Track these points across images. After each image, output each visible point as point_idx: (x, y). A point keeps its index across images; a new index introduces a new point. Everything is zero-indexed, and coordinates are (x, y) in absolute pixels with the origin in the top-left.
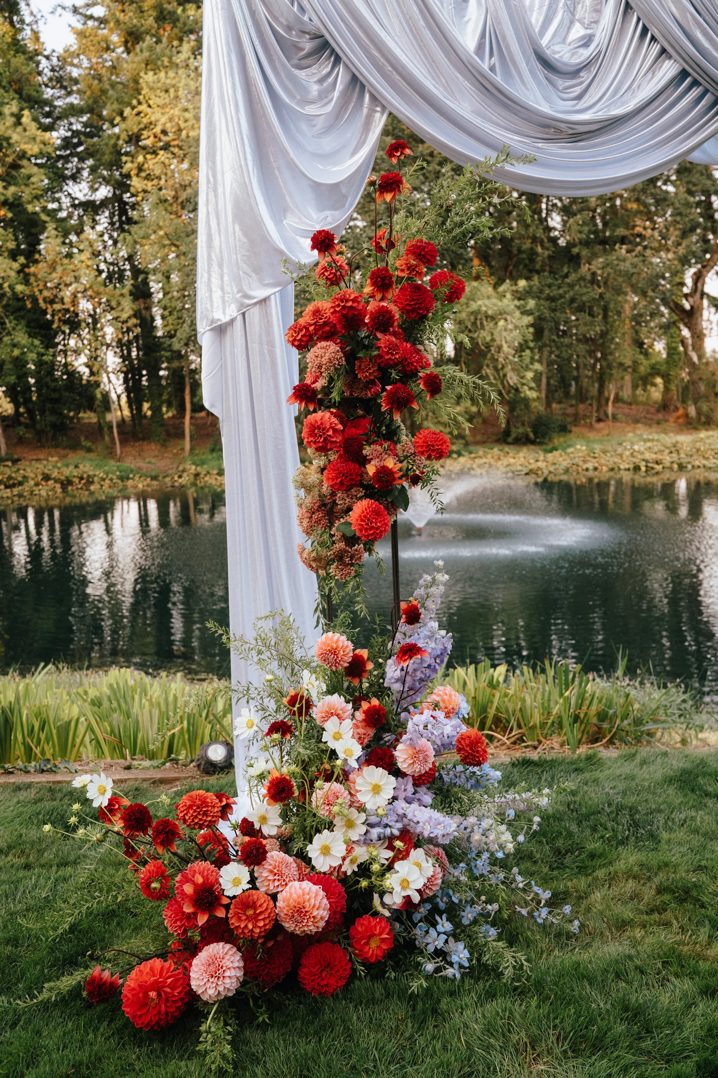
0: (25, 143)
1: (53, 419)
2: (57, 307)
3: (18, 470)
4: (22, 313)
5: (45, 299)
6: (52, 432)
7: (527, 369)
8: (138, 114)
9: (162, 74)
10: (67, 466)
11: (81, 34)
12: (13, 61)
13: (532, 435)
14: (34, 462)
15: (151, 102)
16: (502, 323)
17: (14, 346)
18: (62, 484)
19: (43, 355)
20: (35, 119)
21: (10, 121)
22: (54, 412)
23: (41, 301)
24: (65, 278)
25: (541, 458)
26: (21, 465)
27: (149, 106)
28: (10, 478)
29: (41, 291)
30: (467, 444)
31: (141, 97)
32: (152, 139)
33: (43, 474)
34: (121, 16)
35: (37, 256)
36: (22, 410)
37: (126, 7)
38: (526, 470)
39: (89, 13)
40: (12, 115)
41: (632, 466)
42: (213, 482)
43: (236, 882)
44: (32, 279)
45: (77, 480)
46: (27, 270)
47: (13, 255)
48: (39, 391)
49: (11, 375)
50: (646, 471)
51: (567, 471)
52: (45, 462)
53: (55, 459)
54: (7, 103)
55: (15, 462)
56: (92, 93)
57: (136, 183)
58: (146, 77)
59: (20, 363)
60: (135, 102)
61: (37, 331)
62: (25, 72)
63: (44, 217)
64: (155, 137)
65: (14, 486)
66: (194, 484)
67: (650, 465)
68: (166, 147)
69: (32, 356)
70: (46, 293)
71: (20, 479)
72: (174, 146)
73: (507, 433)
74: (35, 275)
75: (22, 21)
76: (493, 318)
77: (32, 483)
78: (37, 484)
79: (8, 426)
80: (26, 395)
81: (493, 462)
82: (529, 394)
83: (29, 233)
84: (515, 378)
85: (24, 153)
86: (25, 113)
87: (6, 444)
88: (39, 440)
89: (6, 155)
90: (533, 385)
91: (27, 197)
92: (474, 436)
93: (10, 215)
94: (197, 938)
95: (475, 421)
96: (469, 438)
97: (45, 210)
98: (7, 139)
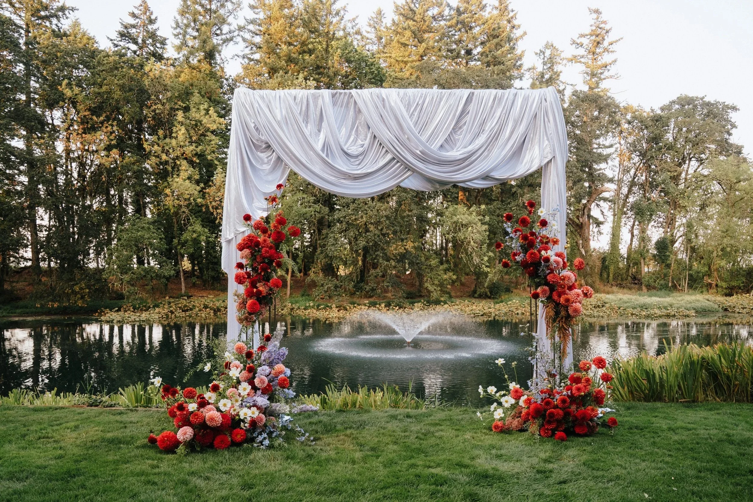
0: (210, 124)
1: (213, 273)
3: (191, 302)
4: (200, 214)
5: (213, 207)
7: (485, 255)
10: (218, 301)
11: (246, 68)
12: (208, 82)
13: (489, 294)
14: (200, 298)
16: (470, 229)
17: (194, 232)
18: (214, 311)
20: (216, 112)
21: (203, 112)
23: (210, 208)
25: (492, 306)
26: (192, 299)
28: (185, 306)
29: (211, 202)
30: (451, 297)
33: (204, 304)
34: (268, 61)
35: (211, 183)
36: (196, 268)
37: (271, 56)
38: (481, 313)
39: (252, 57)
40: (205, 109)
42: (301, 313)
43: (193, 408)
44: (207, 196)
46: (204, 191)
47: (198, 182)
48: (206, 258)
49: (191, 248)
51: (506, 314)
52: (206, 298)
53: (212, 296)
54: (203, 104)
55: (189, 297)
59: (196, 241)
63: (216, 162)
65: (187, 310)
66: (290, 314)
69: (203, 238)
70: (214, 203)
71: (191, 307)
73: (475, 292)
74: (208, 193)
75: (216, 63)
76: (466, 226)
77: (197, 309)
78: (200, 310)
79: (188, 277)
80: (199, 260)
81: (463, 308)
82: (486, 269)
83: (207, 171)
84: (477, 260)
85: (209, 128)
86: (212, 108)
87: (186, 287)
88: (204, 286)
89: (199, 130)
90: (488, 264)
91: (208, 151)
92: (456, 293)
93: (198, 161)
94: (180, 424)
95: (456, 284)
96: (453, 294)
97: (217, 158)
98: (200, 122)
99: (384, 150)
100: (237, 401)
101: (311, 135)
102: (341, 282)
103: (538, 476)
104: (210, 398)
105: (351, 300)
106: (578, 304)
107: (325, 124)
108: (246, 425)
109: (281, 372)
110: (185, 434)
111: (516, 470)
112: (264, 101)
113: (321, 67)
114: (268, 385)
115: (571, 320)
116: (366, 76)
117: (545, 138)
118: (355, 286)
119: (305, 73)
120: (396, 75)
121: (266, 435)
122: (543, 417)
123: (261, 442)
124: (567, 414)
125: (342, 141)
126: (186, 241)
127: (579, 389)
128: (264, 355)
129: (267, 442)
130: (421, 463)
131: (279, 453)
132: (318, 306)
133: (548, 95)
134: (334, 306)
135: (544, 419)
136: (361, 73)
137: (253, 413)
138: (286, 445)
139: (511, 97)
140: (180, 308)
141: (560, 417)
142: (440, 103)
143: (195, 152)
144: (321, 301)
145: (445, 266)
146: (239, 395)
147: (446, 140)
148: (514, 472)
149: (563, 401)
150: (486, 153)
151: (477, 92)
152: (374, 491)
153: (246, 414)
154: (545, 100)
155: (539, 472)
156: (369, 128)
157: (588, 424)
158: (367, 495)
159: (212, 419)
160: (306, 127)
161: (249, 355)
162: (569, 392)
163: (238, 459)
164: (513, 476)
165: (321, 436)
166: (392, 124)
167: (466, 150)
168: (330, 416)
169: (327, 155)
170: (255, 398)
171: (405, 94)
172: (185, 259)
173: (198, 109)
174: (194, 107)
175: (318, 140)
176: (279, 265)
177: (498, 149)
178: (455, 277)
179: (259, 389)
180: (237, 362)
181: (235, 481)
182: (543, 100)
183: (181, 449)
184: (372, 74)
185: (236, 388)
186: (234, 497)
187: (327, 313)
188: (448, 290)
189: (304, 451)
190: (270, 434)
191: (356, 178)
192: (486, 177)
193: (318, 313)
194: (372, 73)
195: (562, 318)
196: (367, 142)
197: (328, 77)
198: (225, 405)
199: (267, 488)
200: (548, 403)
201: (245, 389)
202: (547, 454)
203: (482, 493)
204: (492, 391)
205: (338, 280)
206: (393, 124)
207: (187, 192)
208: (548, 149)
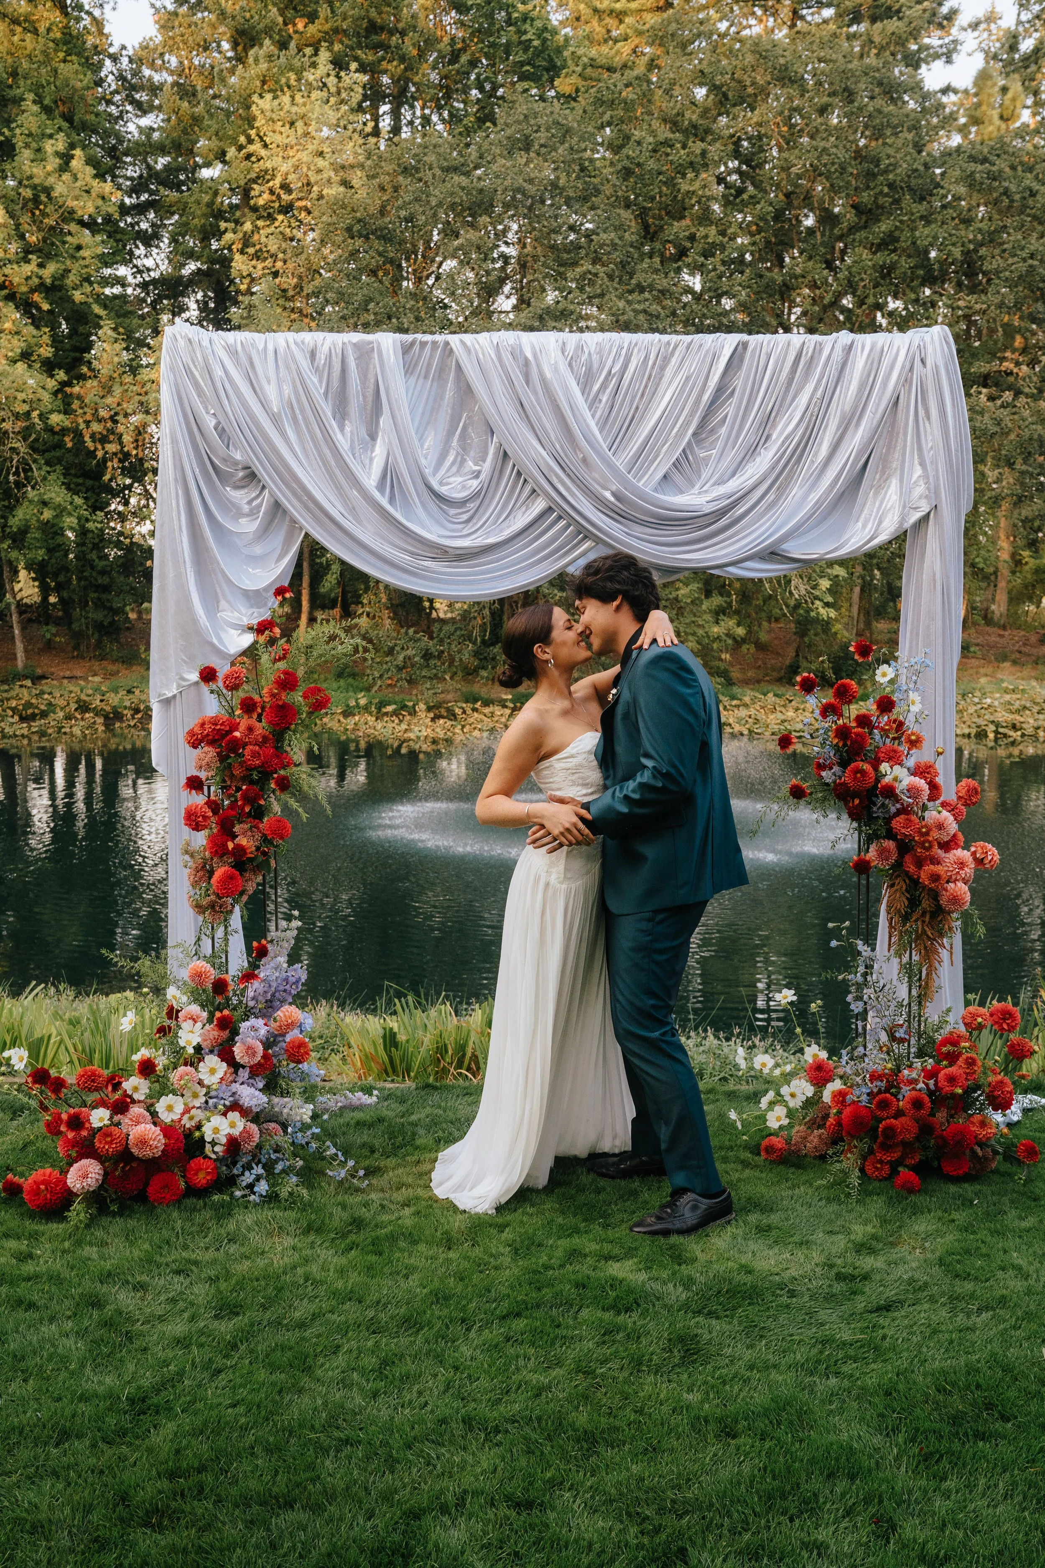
0: (77, 198)
1: (99, 615)
2: (112, 448)
3: (42, 693)
4: (58, 453)
5: (93, 436)
6: (96, 636)
8: (248, 157)
9: (286, 99)
10: (115, 690)
11: (166, 25)
13: (830, 674)
14: (65, 681)
15: (268, 140)
17: (45, 504)
18: (106, 717)
19: (87, 520)
20: (90, 160)
21: (53, 163)
22: (100, 605)
23: (87, 438)
24: (125, 405)
26: (45, 685)
27: (266, 146)
28: (28, 705)
29: (88, 423)
30: (730, 683)
31: (253, 133)
32: (266, 196)
33: (78, 701)
35: (84, 369)
36: (52, 599)
40: (57, 154)
41: (973, 731)
43: (101, 1120)
44: (76, 404)
45: (128, 713)
46: (68, 390)
47: (49, 367)
49: (37, 548)
50: (996, 740)
52: (82, 683)
53: (97, 679)
54: (51, 136)
55: (37, 679)
56: (180, 120)
57: (240, 264)
58: (260, 102)
59: (52, 530)
60: (242, 139)
61: (80, 481)
62: (79, 85)
63: (97, 309)
64: (272, 192)
65: (33, 717)
67: (1001, 730)
68: (287, 209)
69: (71, 520)
70: (96, 427)
71: (43, 707)
72: (300, 209)
73: (794, 670)
74: (79, 398)
77: (61, 714)
78: (68, 717)
79: (30, 620)
80: (62, 578)
81: (762, 716)
82: (824, 613)
83: (73, 332)
84: (802, 588)
85: (72, 212)
86: (78, 152)
87: (26, 651)
88: (76, 647)
89: (44, 215)
90: (830, 599)
91: (72, 279)
92: (742, 670)
93: (46, 307)
94: (74, 1154)
95: (745, 647)
96: (735, 674)
97: (99, 299)
98: (48, 191)
99: (527, 489)
100: (195, 1096)
101: (352, 447)
102: (441, 641)
103: (838, 1287)
104: (136, 1089)
105: (465, 688)
106: (960, 884)
107: (385, 421)
108: (217, 1149)
109: (290, 1026)
110: (85, 1176)
111: (793, 1272)
112: (237, 363)
113: (382, 29)
114: (265, 1056)
115: (944, 919)
116: (508, 54)
117: (916, 462)
118: (476, 654)
119: (337, 47)
120: (593, 52)
121: (259, 1170)
122: (873, 1133)
123: (251, 1186)
124: (926, 1129)
125: (427, 464)
126: (24, 531)
127: (952, 1080)
128: (254, 988)
129: (263, 1187)
130: (594, 1247)
131: (292, 1215)
132: (382, 704)
133: (930, 349)
134: (422, 706)
135: (874, 1138)
136: (493, 45)
137: (232, 1125)
138: (304, 1192)
139: (838, 351)
140: (13, 709)
141: (909, 1137)
142: (663, 368)
143: (36, 281)
144: (388, 694)
145: (717, 600)
146: (200, 1083)
147: (677, 465)
148: (787, 1275)
149: (917, 1103)
150: (771, 497)
151: (754, 340)
152: (488, 1324)
153: (216, 1130)
154: (923, 361)
155: (840, 1277)
156: (493, 433)
157: (974, 1152)
158: (473, 1334)
159: (143, 1142)
160: (342, 428)
161: (220, 986)
162: (931, 1082)
163: (203, 1230)
164: (782, 1286)
165: (382, 1164)
166: (548, 426)
167: (722, 490)
168: (402, 1101)
169: (392, 500)
170: (236, 1087)
171: (580, 348)
172: (23, 574)
173: (39, 150)
174: (27, 146)
175: (371, 460)
176: (284, 785)
177: (801, 487)
178: (741, 631)
179: (244, 1067)
180: (195, 1009)
181: (201, 1292)
182: (917, 362)
183: (78, 1212)
184: (526, 50)
185: (192, 1065)
186: (203, 1339)
187: (404, 726)
188: (722, 666)
189: (344, 1207)
190: (269, 1167)
191: (463, 556)
192: (772, 554)
193: (379, 725)
194: (526, 46)
195: (924, 914)
196: (487, 466)
197: (402, 59)
198: (170, 1108)
199: (268, 1314)
200: (884, 1105)
201: (213, 1071)
202: (869, 1229)
203: (707, 1336)
204: (764, 1065)
205: (431, 638)
206: (549, 424)
207: (21, 396)
208: (920, 489)
